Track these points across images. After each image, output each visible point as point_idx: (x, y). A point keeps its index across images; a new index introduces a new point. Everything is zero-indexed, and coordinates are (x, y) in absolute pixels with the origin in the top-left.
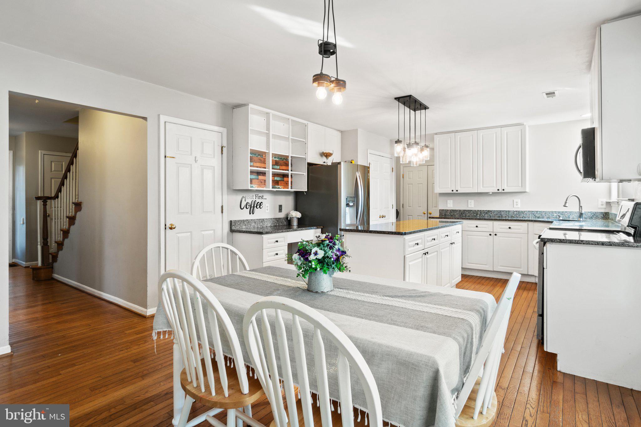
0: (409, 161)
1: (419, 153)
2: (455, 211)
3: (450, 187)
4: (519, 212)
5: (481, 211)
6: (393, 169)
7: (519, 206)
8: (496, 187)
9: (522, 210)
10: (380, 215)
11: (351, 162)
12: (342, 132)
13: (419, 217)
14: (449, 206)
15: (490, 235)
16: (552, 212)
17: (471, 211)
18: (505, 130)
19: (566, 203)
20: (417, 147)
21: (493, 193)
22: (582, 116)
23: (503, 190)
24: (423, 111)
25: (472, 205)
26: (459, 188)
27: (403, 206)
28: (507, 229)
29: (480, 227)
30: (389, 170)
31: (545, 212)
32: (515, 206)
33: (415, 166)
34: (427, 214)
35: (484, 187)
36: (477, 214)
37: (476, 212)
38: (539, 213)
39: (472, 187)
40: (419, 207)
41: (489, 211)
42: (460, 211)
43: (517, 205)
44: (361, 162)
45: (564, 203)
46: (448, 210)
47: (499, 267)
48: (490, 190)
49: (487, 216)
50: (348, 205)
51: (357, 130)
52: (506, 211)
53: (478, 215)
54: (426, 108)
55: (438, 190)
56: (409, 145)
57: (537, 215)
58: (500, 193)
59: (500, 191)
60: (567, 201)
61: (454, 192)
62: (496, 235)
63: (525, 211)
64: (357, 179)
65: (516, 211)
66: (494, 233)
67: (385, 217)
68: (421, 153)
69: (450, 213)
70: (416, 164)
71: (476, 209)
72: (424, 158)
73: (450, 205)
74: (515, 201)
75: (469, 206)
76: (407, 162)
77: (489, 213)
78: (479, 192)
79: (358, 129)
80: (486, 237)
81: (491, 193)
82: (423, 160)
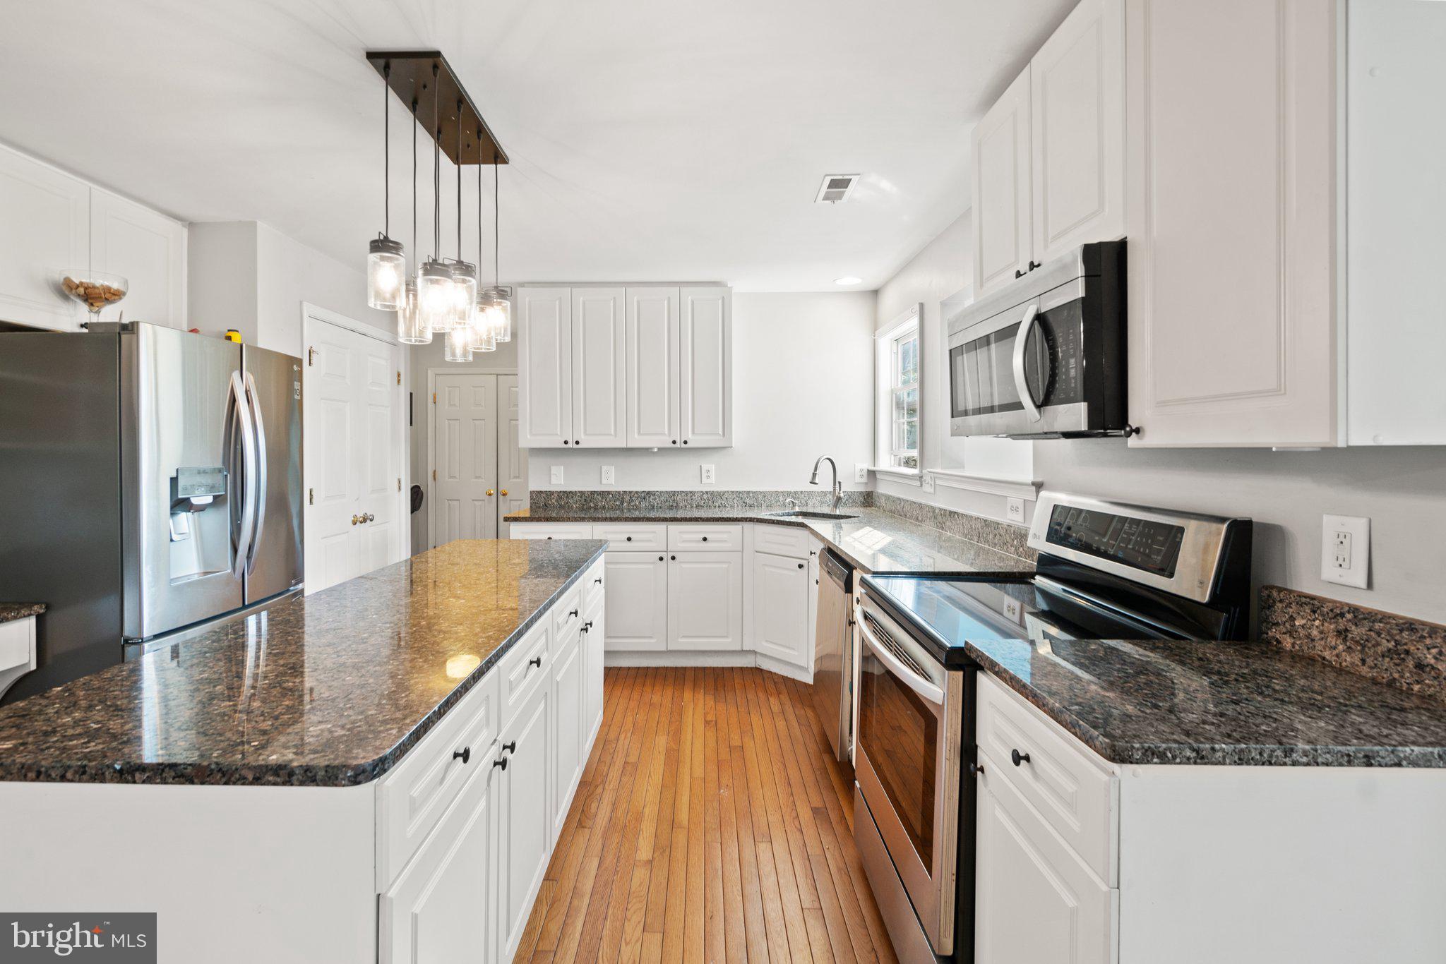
0: (435, 335)
1: (475, 309)
2: (570, 495)
3: (559, 433)
4: (712, 493)
5: (631, 492)
6: (399, 375)
7: (712, 480)
8: (670, 435)
9: (719, 490)
10: (355, 516)
11: (229, 338)
12: (191, 225)
13: (476, 502)
14: (554, 481)
15: (661, 559)
16: (777, 493)
17: (609, 493)
18: (689, 294)
19: (814, 475)
20: (464, 281)
21: (659, 449)
22: (838, 282)
23: (685, 442)
24: (488, 169)
25: (610, 479)
26: (583, 437)
27: (434, 476)
28: (698, 541)
29: (637, 541)
30: (388, 379)
31: (764, 494)
32: (705, 480)
33: (460, 359)
34: (495, 495)
35: (642, 434)
36: (622, 503)
37: (620, 497)
38: (751, 495)
39: (613, 433)
40: (476, 477)
41: (648, 493)
42: (582, 493)
43: (708, 477)
44: (271, 339)
45: (811, 475)
46: (552, 493)
47: (680, 640)
48: (654, 442)
49: (644, 505)
50: (180, 504)
51: (253, 225)
52: (687, 493)
53: (625, 504)
54: (497, 157)
55: (527, 440)
56: (434, 268)
57: (747, 501)
58: (678, 450)
59: (678, 445)
60: (817, 472)
61: (570, 445)
62: (673, 558)
63: (724, 493)
64: (233, 401)
65: (707, 493)
66: (671, 555)
67: (371, 520)
68: (482, 310)
69: (557, 501)
70: (465, 354)
71: (621, 489)
72: (493, 334)
73: (559, 479)
74: (705, 467)
75: (604, 481)
76: (429, 337)
77: (649, 497)
78: (630, 445)
79: (259, 223)
80: (651, 566)
81: (656, 450)
82: (489, 341)
